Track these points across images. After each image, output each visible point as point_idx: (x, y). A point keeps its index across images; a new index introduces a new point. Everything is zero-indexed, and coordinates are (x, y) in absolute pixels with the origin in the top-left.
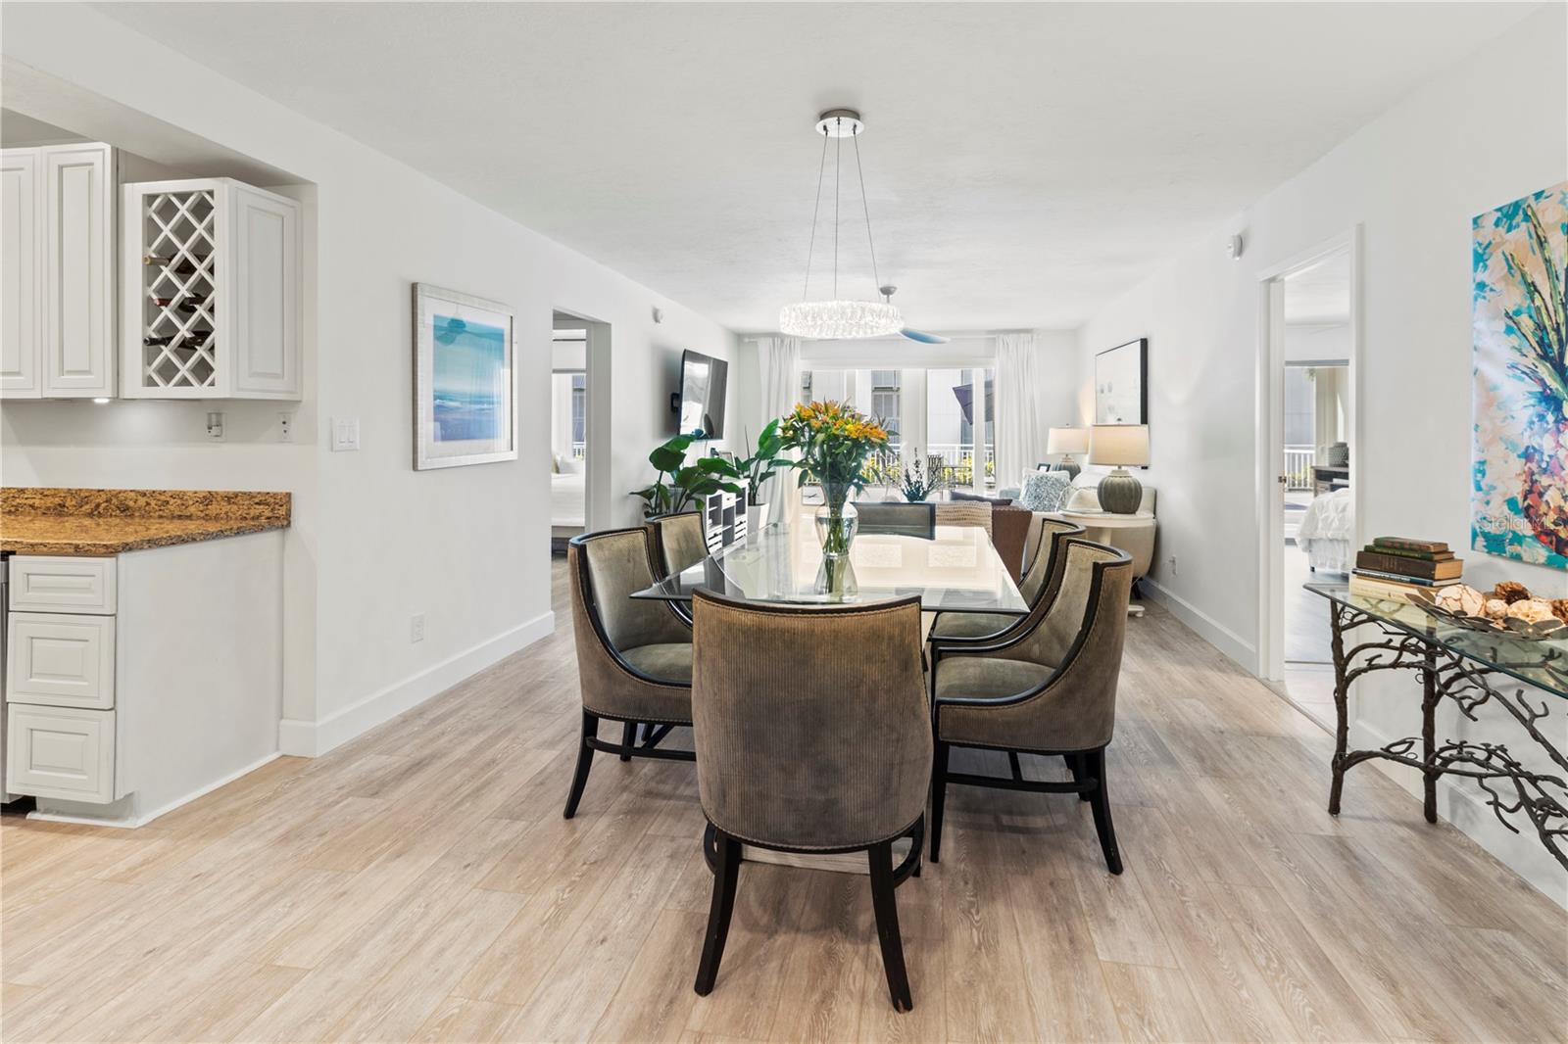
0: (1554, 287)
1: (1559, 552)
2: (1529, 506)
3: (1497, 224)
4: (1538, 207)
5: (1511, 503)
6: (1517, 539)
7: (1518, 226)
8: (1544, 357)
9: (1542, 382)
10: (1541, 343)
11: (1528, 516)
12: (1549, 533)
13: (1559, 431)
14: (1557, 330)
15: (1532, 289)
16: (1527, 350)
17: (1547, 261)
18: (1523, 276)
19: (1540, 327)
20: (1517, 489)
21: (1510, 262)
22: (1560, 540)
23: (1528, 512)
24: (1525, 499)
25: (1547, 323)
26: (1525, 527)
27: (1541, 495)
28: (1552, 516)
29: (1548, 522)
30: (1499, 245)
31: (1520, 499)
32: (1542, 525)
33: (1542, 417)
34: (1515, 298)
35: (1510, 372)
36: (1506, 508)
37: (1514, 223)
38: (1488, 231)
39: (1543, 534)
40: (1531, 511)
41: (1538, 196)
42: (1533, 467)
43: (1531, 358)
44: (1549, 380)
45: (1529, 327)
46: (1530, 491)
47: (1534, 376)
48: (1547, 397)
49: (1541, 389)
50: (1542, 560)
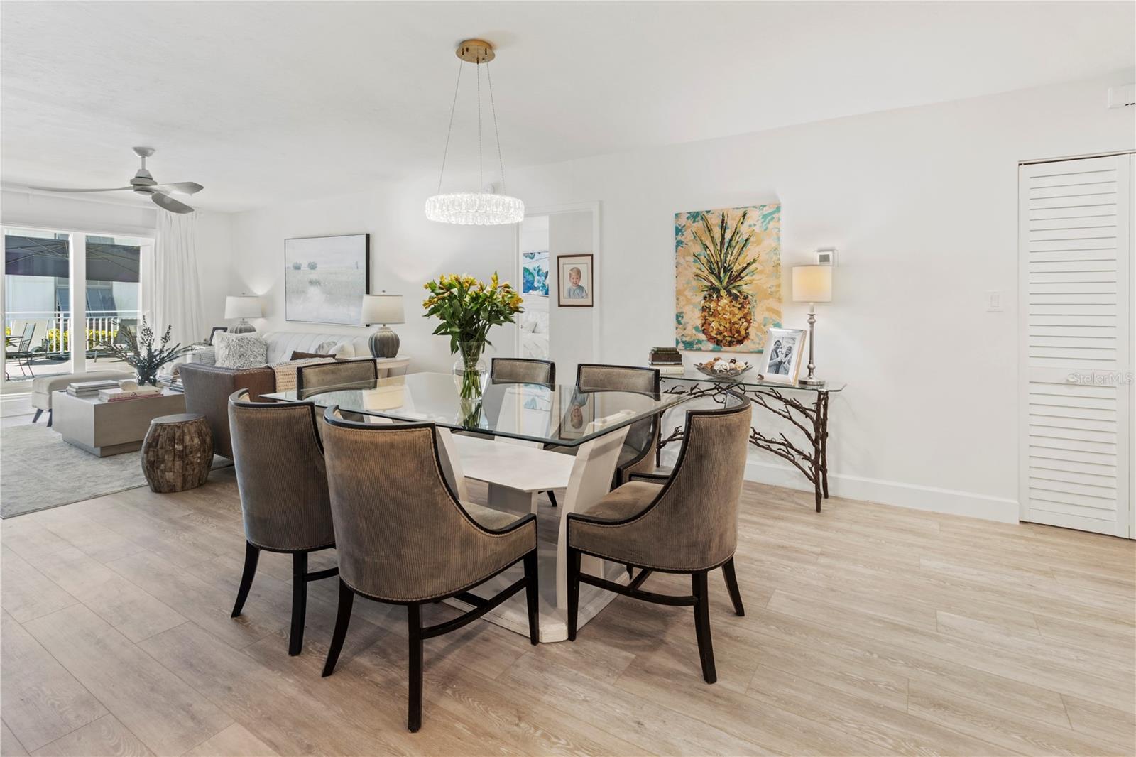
0: (715, 247)
1: (717, 344)
2: (704, 329)
3: (688, 218)
4: (709, 216)
5: (696, 328)
6: (699, 342)
7: (698, 221)
8: (712, 273)
9: (711, 282)
10: (710, 267)
11: (704, 333)
12: (713, 338)
13: (718, 301)
14: (717, 264)
15: (706, 247)
16: (704, 269)
17: (712, 237)
18: (701, 241)
19: (710, 262)
20: (699, 322)
21: (695, 234)
22: (718, 340)
23: (704, 331)
24: (703, 326)
25: (713, 260)
26: (703, 337)
27: (709, 324)
28: (715, 332)
29: (713, 334)
30: (689, 227)
31: (700, 326)
32: (710, 335)
33: (710, 295)
34: (698, 249)
35: (695, 277)
36: (694, 331)
37: (697, 220)
38: (683, 221)
39: (711, 339)
40: (705, 331)
41: (708, 212)
42: (706, 314)
43: (706, 273)
44: (714, 282)
45: (704, 260)
46: (705, 323)
47: (707, 279)
48: (713, 289)
49: (710, 285)
50: (711, 349)
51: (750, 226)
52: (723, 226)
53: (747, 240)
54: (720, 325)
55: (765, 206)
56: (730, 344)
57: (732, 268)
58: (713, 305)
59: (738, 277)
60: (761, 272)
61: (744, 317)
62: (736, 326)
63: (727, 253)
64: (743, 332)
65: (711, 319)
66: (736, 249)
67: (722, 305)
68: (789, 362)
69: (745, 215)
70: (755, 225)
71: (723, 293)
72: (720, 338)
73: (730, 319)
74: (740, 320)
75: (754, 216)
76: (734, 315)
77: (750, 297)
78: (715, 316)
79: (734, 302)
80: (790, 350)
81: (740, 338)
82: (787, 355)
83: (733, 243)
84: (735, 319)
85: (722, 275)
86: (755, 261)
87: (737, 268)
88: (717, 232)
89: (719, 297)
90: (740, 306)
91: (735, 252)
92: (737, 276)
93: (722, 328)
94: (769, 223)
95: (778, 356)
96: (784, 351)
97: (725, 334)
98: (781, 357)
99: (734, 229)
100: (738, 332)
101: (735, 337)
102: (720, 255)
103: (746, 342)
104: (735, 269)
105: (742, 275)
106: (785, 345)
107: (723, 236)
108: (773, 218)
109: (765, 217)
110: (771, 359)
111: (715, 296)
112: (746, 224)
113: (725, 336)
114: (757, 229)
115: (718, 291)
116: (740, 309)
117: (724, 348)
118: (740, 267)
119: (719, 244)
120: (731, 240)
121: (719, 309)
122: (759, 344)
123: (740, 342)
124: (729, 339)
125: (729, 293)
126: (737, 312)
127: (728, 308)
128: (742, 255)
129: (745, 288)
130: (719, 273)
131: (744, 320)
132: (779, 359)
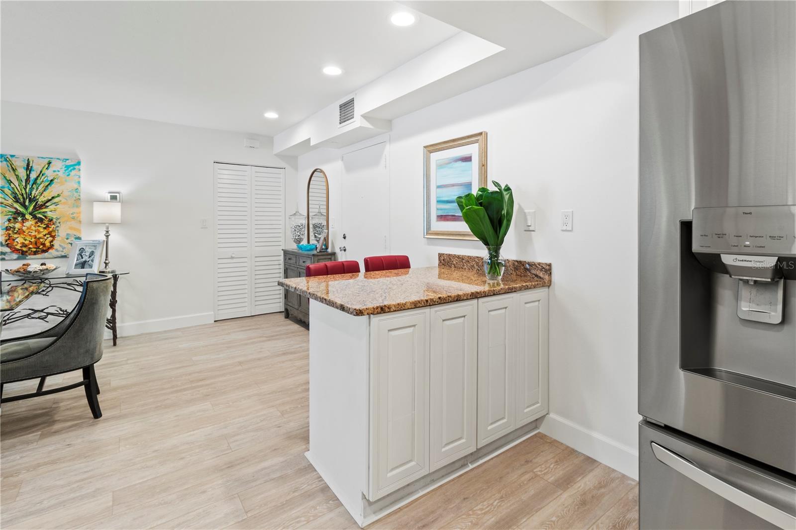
0: (20, 184)
1: (22, 254)
2: (8, 244)
4: (13, 160)
6: (3, 254)
8: (17, 202)
9: (16, 208)
10: (15, 197)
11: (8, 247)
12: (18, 250)
13: (24, 222)
14: (22, 195)
15: (10, 183)
16: (8, 199)
17: (17, 176)
18: (5, 177)
19: (14, 193)
20: (2, 239)
22: (23, 251)
24: (6, 241)
25: (17, 192)
26: (8, 250)
27: (14, 240)
28: (19, 245)
29: (18, 247)
31: (4, 242)
32: (15, 248)
33: (15, 219)
39: (15, 250)
40: (9, 245)
41: (12, 156)
42: (10, 232)
43: (10, 201)
44: (19, 208)
45: (9, 192)
46: (9, 239)
47: (12, 206)
48: (18, 213)
49: (15, 210)
50: (15, 258)
51: (54, 171)
52: (29, 168)
53: (52, 181)
54: (26, 240)
55: (68, 160)
56: (35, 253)
57: (38, 199)
58: (18, 226)
59: (44, 205)
60: (64, 203)
61: (50, 233)
62: (41, 240)
63: (32, 189)
64: (48, 244)
65: (16, 236)
66: (42, 186)
67: (28, 226)
68: (92, 261)
69: (49, 163)
70: (59, 171)
71: (28, 216)
72: (24, 249)
73: (35, 235)
74: (45, 236)
75: (57, 166)
76: (39, 232)
77: (54, 220)
78: (19, 234)
79: (39, 224)
80: (92, 253)
81: (45, 249)
82: (90, 257)
83: (39, 181)
84: (41, 235)
85: (27, 203)
86: (59, 196)
87: (41, 200)
88: (22, 173)
89: (24, 220)
90: (45, 226)
91: (40, 188)
92: (42, 205)
93: (27, 242)
94: (71, 171)
95: (82, 258)
96: (88, 254)
97: (31, 246)
98: (85, 258)
99: (39, 172)
100: (44, 245)
101: (41, 248)
102: (25, 189)
103: (50, 251)
104: (40, 200)
105: (48, 204)
106: (88, 250)
107: (28, 176)
108: (74, 169)
109: (67, 167)
110: (77, 260)
111: (20, 219)
112: (51, 169)
113: (30, 248)
114: (60, 174)
115: (23, 215)
116: (45, 228)
117: (29, 256)
118: (46, 199)
119: (24, 181)
120: (36, 179)
121: (24, 228)
122: (62, 251)
123: (44, 251)
124: (35, 250)
125: (35, 217)
126: (42, 230)
127: (33, 228)
128: (48, 191)
129: (49, 214)
130: (24, 202)
131: (49, 236)
132: (84, 260)
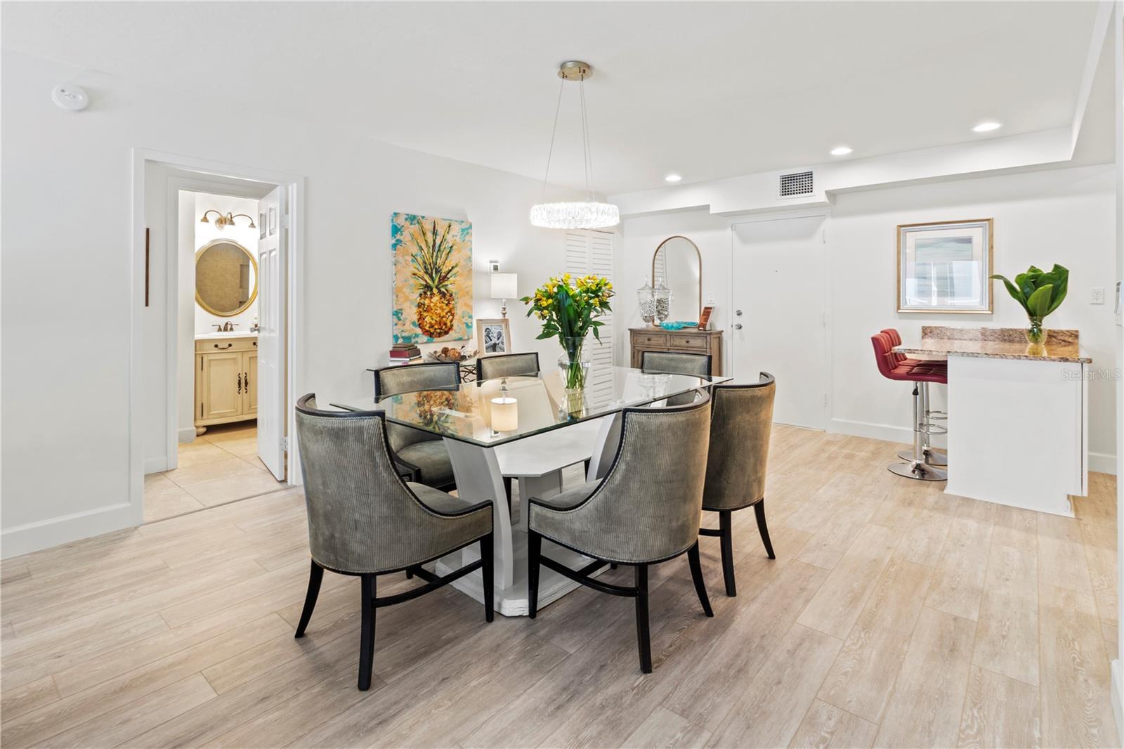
0: (428, 250)
1: (431, 337)
2: (420, 324)
3: (406, 219)
4: (423, 221)
5: (413, 323)
6: (417, 336)
7: (415, 224)
8: (426, 273)
9: (426, 281)
10: (425, 267)
11: (420, 327)
12: (427, 331)
13: (432, 298)
14: (430, 265)
15: (421, 249)
16: (420, 269)
17: (426, 241)
18: (418, 243)
19: (425, 262)
20: (415, 318)
21: (412, 235)
22: (431, 333)
23: (420, 326)
26: (419, 331)
27: (424, 319)
28: (428, 325)
29: (427, 328)
30: (408, 228)
31: (417, 321)
33: (425, 293)
34: (415, 250)
35: (413, 276)
36: (412, 326)
37: (413, 222)
38: (401, 221)
39: (425, 332)
41: (423, 217)
42: (421, 309)
43: (422, 273)
44: (428, 281)
45: (420, 261)
46: (420, 318)
47: (423, 278)
48: (428, 287)
49: (425, 283)
50: (425, 341)
51: (453, 236)
52: (435, 233)
53: (451, 247)
54: (432, 319)
55: (463, 222)
56: (440, 335)
57: (441, 270)
58: (427, 302)
59: (445, 278)
60: (461, 275)
61: (450, 311)
62: (444, 319)
63: (437, 256)
64: (449, 324)
65: (425, 314)
66: (444, 253)
67: (435, 302)
68: (502, 343)
69: (450, 226)
70: (456, 236)
71: (435, 291)
72: (432, 330)
73: (440, 314)
74: (447, 314)
75: (456, 229)
76: (443, 310)
77: (454, 295)
78: (428, 312)
79: (443, 299)
80: (500, 335)
81: (446, 330)
82: (498, 339)
83: (442, 248)
84: (443, 314)
85: (434, 275)
86: (457, 265)
87: (445, 270)
88: (430, 236)
89: (432, 294)
90: (447, 302)
91: (443, 256)
92: (445, 277)
93: (433, 322)
94: (465, 236)
95: (491, 340)
96: (495, 335)
97: (436, 327)
98: (494, 340)
99: (442, 236)
100: (445, 324)
101: (440, 330)
102: (432, 258)
103: (451, 332)
104: (443, 271)
105: (448, 276)
106: (495, 331)
107: (434, 241)
108: (468, 233)
109: (463, 230)
110: (486, 342)
111: (429, 293)
112: (452, 233)
113: (436, 329)
114: (457, 239)
115: (432, 290)
116: (447, 305)
117: (436, 339)
118: (447, 269)
119: (431, 248)
120: (440, 246)
121: (432, 305)
122: (459, 333)
123: (446, 333)
124: (438, 331)
125: (440, 291)
126: (445, 307)
127: (438, 304)
128: (448, 260)
129: (450, 287)
130: (432, 273)
131: (449, 314)
132: (493, 342)
